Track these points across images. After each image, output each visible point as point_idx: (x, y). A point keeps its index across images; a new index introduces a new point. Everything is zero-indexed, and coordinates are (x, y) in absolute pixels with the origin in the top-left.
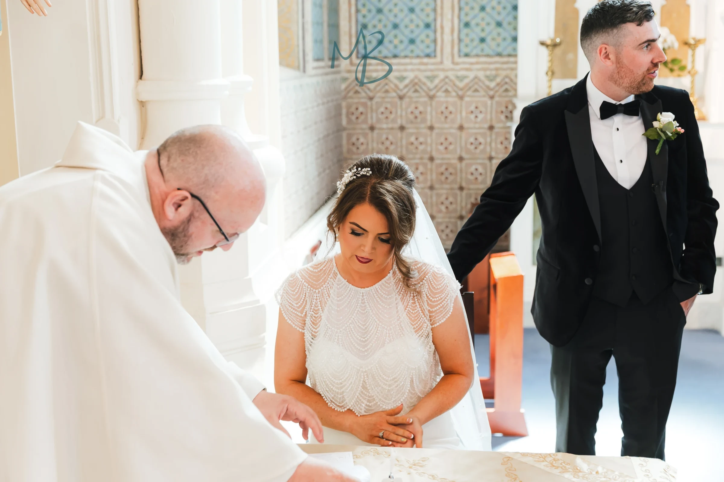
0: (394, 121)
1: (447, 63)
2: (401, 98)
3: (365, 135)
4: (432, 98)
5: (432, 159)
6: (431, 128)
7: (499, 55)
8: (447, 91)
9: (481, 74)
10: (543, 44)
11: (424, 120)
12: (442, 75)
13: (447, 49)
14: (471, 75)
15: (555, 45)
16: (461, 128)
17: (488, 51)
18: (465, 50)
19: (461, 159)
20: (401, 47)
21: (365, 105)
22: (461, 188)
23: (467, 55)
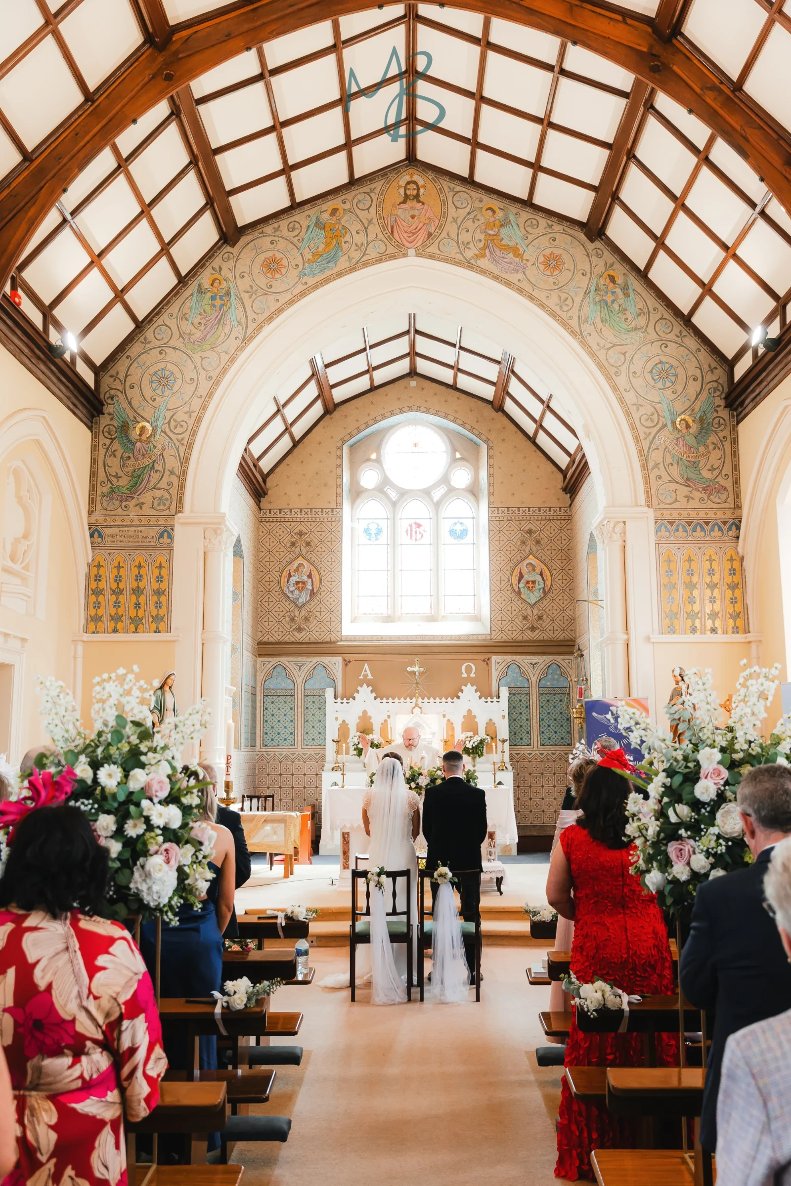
0: (277, 772)
1: (299, 749)
2: (280, 762)
3: (265, 778)
4: (293, 762)
5: (293, 787)
6: (293, 775)
7: (320, 745)
8: (299, 760)
9: (313, 753)
10: (333, 741)
11: (290, 771)
12: (297, 753)
13: (299, 743)
14: (309, 753)
15: (338, 741)
16: (305, 775)
17: (315, 744)
18: (306, 743)
19: (305, 787)
20: (281, 742)
21: (265, 765)
22: (305, 800)
23: (307, 745)
